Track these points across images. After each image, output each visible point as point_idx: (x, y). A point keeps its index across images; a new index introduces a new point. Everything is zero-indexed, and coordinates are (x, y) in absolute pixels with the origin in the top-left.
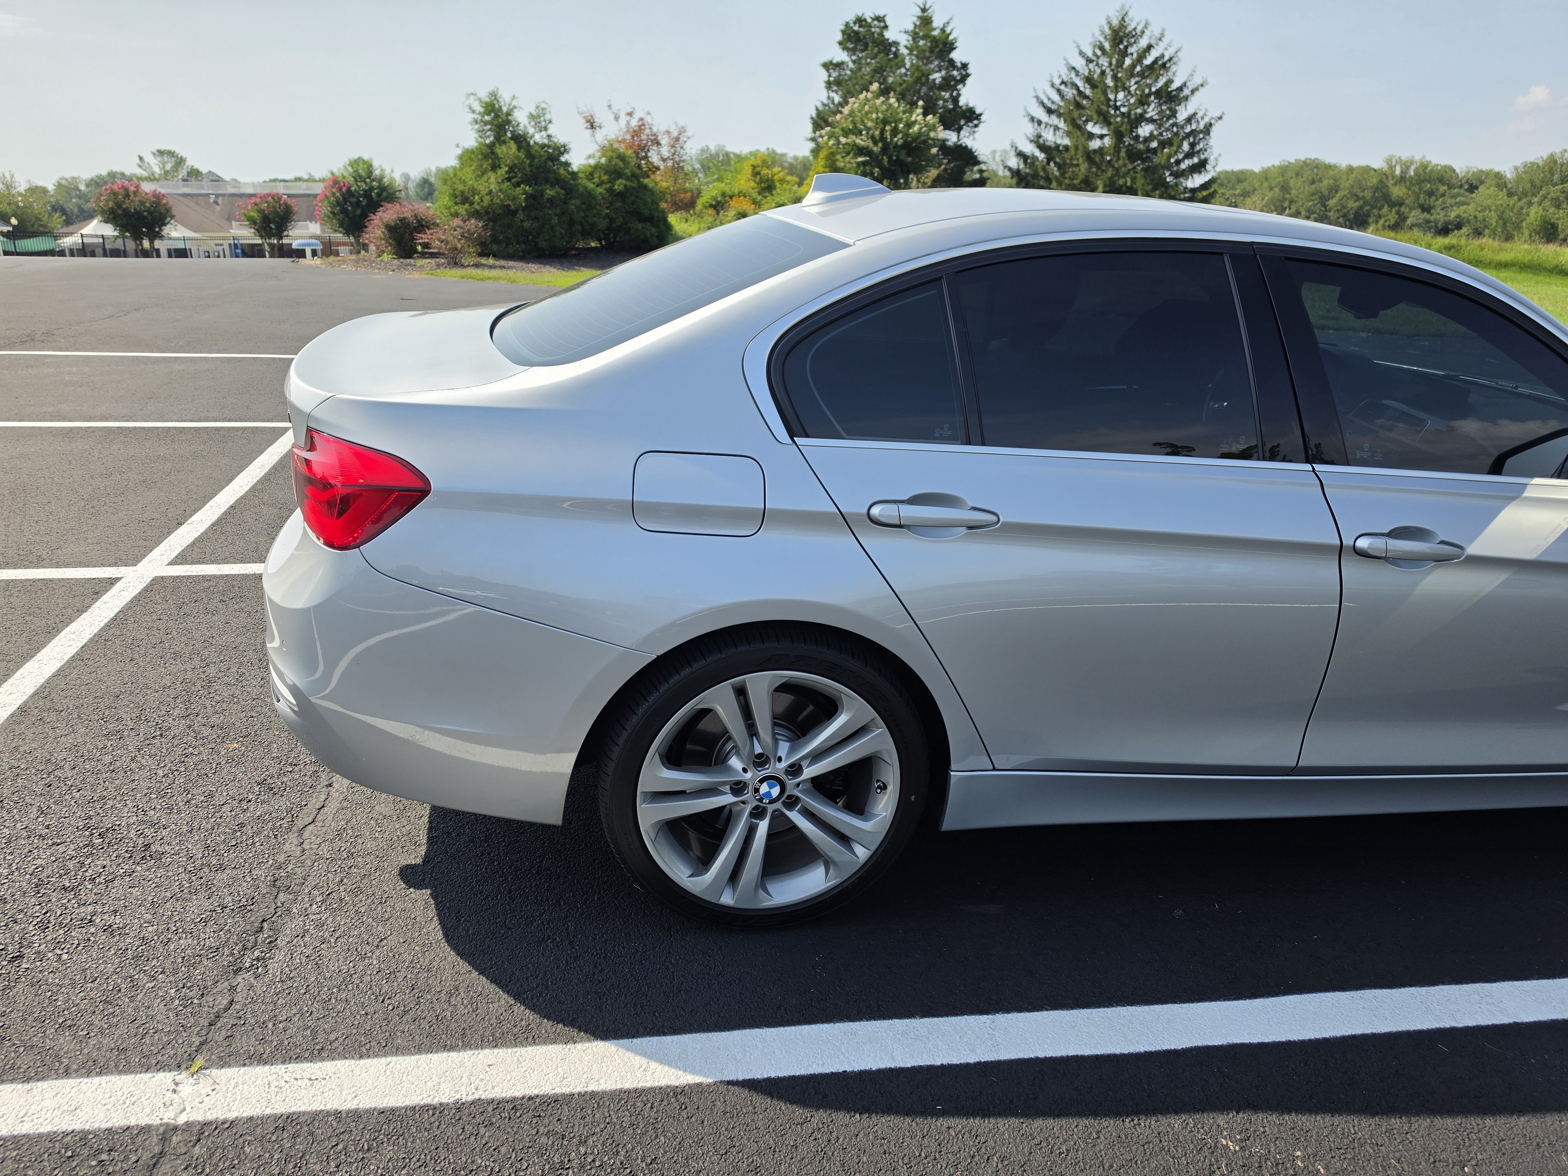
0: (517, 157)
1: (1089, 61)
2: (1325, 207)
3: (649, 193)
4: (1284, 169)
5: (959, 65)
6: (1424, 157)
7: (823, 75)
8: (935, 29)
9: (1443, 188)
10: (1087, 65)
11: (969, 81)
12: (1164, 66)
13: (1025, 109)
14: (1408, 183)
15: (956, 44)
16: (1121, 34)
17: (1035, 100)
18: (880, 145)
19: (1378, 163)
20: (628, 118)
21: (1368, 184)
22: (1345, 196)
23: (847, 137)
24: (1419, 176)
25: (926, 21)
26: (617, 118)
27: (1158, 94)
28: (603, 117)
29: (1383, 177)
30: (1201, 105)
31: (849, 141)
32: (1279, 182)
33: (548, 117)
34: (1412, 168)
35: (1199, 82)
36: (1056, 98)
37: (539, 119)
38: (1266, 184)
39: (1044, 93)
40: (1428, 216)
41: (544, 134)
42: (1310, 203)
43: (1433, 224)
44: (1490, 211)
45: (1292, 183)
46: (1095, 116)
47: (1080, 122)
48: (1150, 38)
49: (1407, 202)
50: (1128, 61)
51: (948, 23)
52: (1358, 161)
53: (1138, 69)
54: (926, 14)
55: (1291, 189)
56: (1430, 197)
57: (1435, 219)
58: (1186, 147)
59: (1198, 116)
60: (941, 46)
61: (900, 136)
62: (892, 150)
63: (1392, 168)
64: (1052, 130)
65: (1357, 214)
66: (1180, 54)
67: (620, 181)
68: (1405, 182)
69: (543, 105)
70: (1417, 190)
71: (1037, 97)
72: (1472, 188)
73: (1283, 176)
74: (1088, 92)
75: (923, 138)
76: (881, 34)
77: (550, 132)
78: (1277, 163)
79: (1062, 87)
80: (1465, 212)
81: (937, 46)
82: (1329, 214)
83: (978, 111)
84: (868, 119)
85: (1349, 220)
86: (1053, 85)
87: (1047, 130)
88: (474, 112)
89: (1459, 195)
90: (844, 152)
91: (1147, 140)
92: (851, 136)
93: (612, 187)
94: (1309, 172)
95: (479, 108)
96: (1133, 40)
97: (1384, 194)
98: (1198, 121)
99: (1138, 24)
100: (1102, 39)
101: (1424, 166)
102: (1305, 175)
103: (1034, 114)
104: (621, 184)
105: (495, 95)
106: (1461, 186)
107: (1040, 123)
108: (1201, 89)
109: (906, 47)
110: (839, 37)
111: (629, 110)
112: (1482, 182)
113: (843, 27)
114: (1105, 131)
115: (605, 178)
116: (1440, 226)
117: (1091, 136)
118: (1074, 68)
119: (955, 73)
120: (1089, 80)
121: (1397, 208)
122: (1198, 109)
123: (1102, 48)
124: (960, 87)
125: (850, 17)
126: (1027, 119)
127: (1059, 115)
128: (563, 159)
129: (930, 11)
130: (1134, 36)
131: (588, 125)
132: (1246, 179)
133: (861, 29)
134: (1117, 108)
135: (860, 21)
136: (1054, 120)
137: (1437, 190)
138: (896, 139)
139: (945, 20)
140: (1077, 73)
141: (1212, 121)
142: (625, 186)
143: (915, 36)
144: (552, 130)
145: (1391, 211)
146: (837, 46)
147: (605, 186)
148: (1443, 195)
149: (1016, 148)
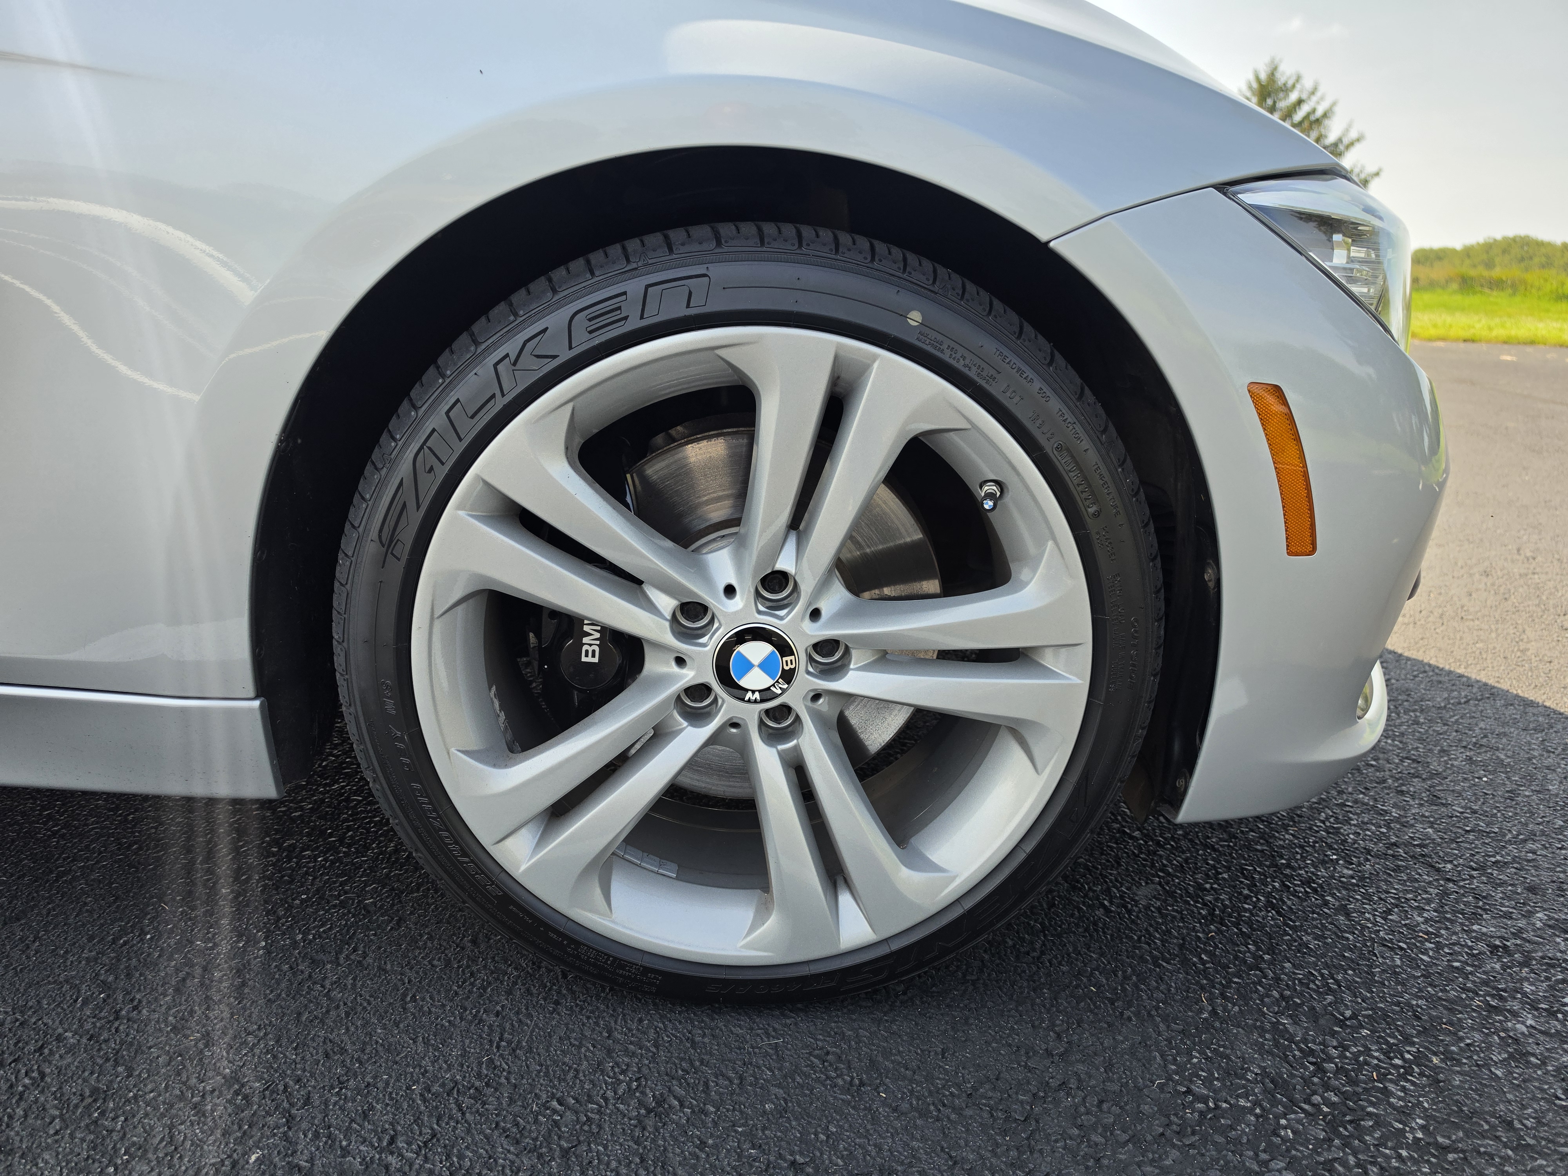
16: (1271, 88)
35: (1356, 137)
66: (1335, 109)
96: (1282, 95)
99: (1289, 77)
108: (1356, 143)
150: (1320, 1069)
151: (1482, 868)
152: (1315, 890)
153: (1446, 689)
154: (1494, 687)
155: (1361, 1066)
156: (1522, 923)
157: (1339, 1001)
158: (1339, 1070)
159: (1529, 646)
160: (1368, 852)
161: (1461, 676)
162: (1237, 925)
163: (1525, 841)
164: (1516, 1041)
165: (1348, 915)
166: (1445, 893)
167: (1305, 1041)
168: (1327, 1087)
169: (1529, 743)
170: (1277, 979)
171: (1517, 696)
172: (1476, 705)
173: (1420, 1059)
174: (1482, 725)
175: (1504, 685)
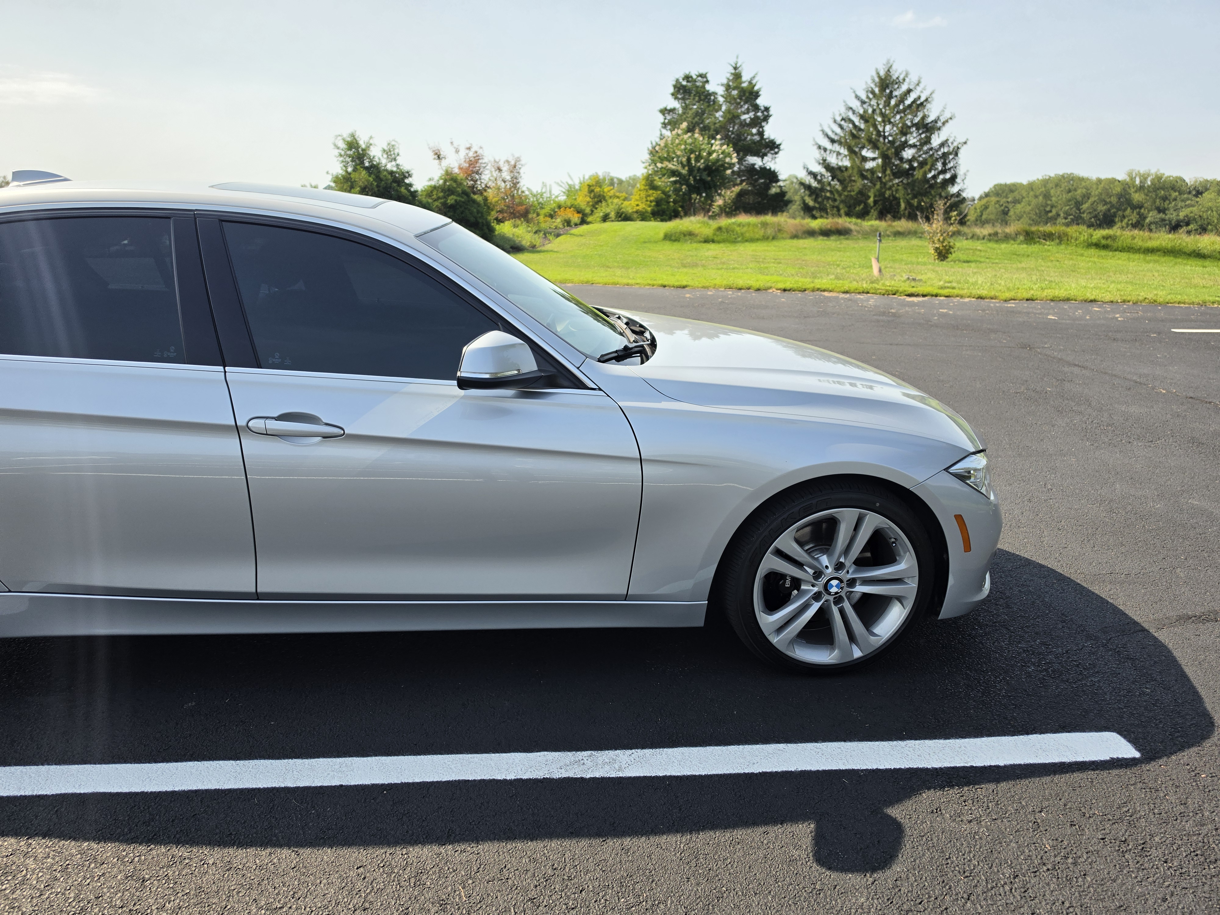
0: (368, 181)
1: (863, 102)
2: (1079, 210)
3: (475, 206)
4: (1045, 182)
5: (762, 108)
6: (1158, 170)
7: (661, 118)
8: (745, 82)
9: (1175, 194)
10: (862, 106)
11: (771, 120)
12: (922, 104)
13: (814, 140)
14: (1146, 191)
15: (760, 93)
16: (888, 82)
17: (821, 133)
18: (687, 168)
19: (1121, 176)
20: (467, 151)
21: (1114, 192)
22: (1095, 201)
23: (662, 163)
24: (1155, 185)
25: (737, 76)
26: (457, 151)
27: (917, 126)
28: (446, 150)
29: (1126, 186)
30: (951, 133)
31: (664, 166)
32: (1042, 192)
33: (396, 151)
34: (1149, 179)
35: (949, 116)
36: (838, 130)
37: (390, 153)
38: (1031, 193)
39: (829, 127)
40: (1164, 216)
41: (394, 163)
42: (1067, 208)
43: (1167, 222)
44: (1212, 211)
45: (1052, 192)
46: (867, 144)
47: (857, 150)
48: (909, 84)
49: (1146, 205)
50: (893, 102)
51: (754, 77)
52: (1104, 175)
53: (901, 107)
54: (737, 71)
55: (1052, 197)
56: (1164, 201)
57: (1169, 218)
58: (939, 166)
59: (949, 142)
60: (747, 94)
61: (702, 161)
62: (696, 171)
63: (1133, 179)
64: (835, 155)
65: (1105, 215)
66: (933, 95)
67: (452, 197)
68: (1144, 190)
69: (393, 143)
70: (1154, 196)
71: (823, 131)
72: (1199, 193)
73: (1045, 187)
74: (862, 126)
75: (720, 163)
76: (703, 87)
77: (398, 162)
78: (1040, 178)
79: (843, 123)
80: (1192, 212)
81: (744, 95)
82: (1082, 215)
83: (778, 143)
84: (678, 150)
85: (1099, 220)
86: (835, 121)
87: (831, 155)
88: (338, 148)
89: (1188, 199)
90: (661, 174)
91: (910, 161)
92: (665, 162)
93: (446, 201)
94: (1066, 184)
95: (342, 145)
96: (896, 86)
97: (1126, 199)
98: (949, 146)
99: (900, 74)
100: (873, 86)
101: (1159, 178)
102: (1063, 186)
103: (821, 144)
104: (453, 199)
105: (354, 136)
106: (1190, 193)
107: (825, 150)
108: (950, 121)
109: (722, 96)
110: (672, 90)
111: (468, 146)
112: (1207, 189)
113: (674, 83)
114: (875, 155)
115: (441, 194)
116: (1173, 223)
117: (865, 159)
118: (851, 108)
119: (759, 114)
120: (862, 117)
121: (1138, 210)
122: (950, 136)
123: (873, 92)
124: (763, 124)
125: (680, 75)
126: (816, 147)
127: (840, 143)
128: (407, 181)
129: (740, 69)
130: (898, 82)
131: (436, 157)
132: (1016, 189)
133: (689, 84)
134: (885, 137)
135: (687, 78)
136: (836, 147)
137: (1170, 195)
138: (699, 164)
139: (752, 75)
140: (854, 112)
141: (959, 146)
142: (456, 200)
143: (728, 88)
144: (400, 161)
145: (1133, 212)
146: (670, 96)
147: (440, 201)
148: (1175, 200)
149: (808, 169)
150: (979, 682)
151: (1022, 628)
152: (972, 638)
153: (1012, 562)
154: (1030, 560)
155: (989, 681)
156: (1033, 643)
157: (982, 666)
158: (984, 682)
159: (1044, 539)
160: (987, 625)
161: (1018, 555)
162: (951, 649)
163: (1036, 619)
164: (1029, 673)
165: (982, 644)
166: (1011, 636)
167: (974, 676)
168: (981, 686)
169: (1041, 583)
170: (965, 662)
171: (1038, 563)
172: (1023, 569)
173: (1004, 678)
174: (1025, 577)
175: (1034, 559)
